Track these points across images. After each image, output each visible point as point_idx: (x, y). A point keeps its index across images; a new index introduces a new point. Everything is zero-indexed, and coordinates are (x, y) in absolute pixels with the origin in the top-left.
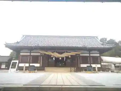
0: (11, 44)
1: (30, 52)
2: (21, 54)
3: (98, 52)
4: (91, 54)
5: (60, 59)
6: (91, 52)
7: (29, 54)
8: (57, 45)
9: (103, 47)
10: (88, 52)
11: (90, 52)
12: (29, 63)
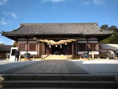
0: (7, 32)
1: (28, 41)
3: (97, 39)
5: (56, 46)
6: (89, 39)
7: (26, 42)
9: (101, 33)
10: (86, 39)
12: (27, 51)
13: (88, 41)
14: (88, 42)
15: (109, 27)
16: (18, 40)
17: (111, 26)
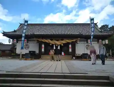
0: (8, 32)
1: (28, 41)
3: (96, 40)
9: (101, 34)
10: (86, 40)
15: (109, 27)
16: (19, 40)
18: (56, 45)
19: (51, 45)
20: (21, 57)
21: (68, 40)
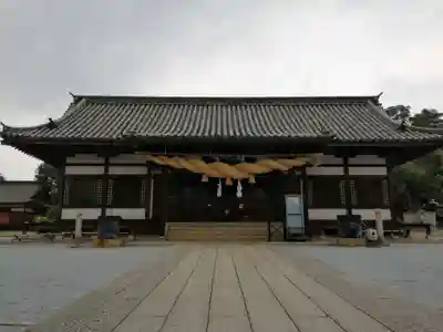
1: (107, 165)
2: (70, 171)
3: (383, 161)
4: (350, 168)
6: (352, 161)
7: (100, 171)
8: (213, 133)
9: (402, 137)
10: (340, 161)
11: (346, 160)
12: (104, 207)
13: (346, 166)
14: (346, 171)
16: (69, 160)
17: (420, 112)
18: (229, 182)
19: (205, 180)
20: (78, 231)
21: (274, 159)
